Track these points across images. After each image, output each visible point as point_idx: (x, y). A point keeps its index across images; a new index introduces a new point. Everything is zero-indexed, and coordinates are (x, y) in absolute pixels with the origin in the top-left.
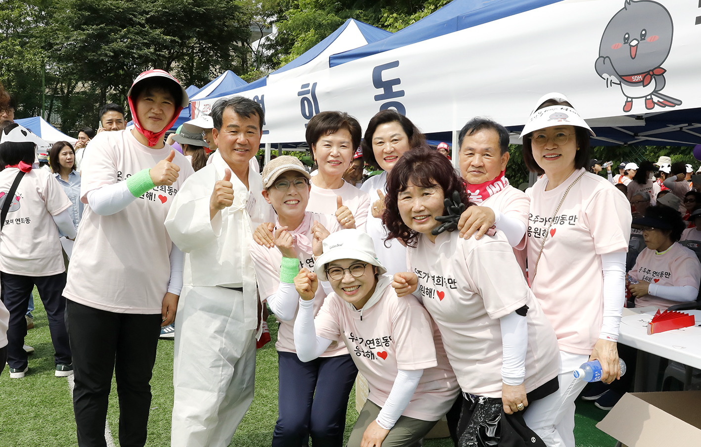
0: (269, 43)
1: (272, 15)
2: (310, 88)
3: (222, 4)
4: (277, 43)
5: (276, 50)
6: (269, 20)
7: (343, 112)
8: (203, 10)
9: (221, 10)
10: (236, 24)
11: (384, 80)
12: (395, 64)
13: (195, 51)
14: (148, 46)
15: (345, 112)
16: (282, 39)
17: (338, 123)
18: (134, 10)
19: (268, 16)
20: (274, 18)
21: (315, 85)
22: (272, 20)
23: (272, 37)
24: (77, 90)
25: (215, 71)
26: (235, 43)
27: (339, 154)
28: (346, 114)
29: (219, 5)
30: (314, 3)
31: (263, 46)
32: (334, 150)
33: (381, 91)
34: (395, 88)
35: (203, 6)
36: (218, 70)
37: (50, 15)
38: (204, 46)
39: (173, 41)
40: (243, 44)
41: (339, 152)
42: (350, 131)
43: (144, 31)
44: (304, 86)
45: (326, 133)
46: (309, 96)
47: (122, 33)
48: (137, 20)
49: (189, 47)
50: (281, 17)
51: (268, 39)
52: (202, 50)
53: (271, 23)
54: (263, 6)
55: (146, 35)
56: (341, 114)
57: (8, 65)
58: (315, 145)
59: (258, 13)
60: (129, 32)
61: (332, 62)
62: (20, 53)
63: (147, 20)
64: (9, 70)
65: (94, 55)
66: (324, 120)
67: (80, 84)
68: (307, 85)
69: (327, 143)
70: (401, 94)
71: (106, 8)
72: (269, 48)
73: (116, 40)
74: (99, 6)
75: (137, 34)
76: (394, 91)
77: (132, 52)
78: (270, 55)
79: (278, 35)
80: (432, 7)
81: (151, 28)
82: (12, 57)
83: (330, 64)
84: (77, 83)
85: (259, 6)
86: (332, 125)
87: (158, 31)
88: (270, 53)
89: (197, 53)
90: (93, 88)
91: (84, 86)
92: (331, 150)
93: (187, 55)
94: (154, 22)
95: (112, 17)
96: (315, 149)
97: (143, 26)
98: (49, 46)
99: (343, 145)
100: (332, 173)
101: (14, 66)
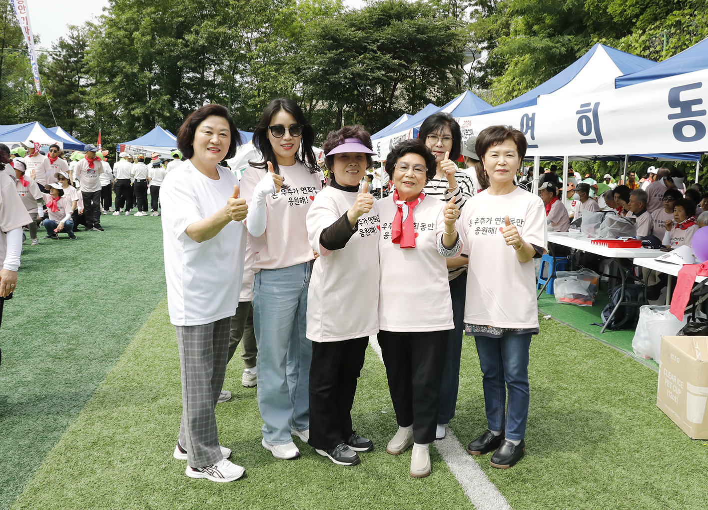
0: (480, 66)
1: (483, 41)
2: (592, 107)
3: (441, 32)
4: (487, 66)
5: (486, 73)
6: (481, 46)
7: (508, 125)
8: (425, 36)
9: (441, 38)
10: (452, 51)
11: (681, 100)
12: (698, 85)
13: (417, 74)
14: (379, 69)
15: (510, 125)
16: (493, 62)
17: (503, 134)
18: (367, 38)
19: (479, 43)
20: (485, 44)
21: (597, 104)
22: (483, 46)
23: (483, 61)
24: (318, 107)
25: (434, 91)
26: (451, 66)
27: (505, 163)
28: (511, 127)
29: (439, 33)
30: (524, 31)
31: (475, 69)
32: (501, 160)
33: (678, 110)
34: (695, 108)
35: (424, 34)
36: (436, 90)
37: (299, 46)
38: (425, 69)
39: (400, 65)
40: (457, 67)
41: (505, 161)
42: (515, 142)
43: (376, 56)
44: (582, 106)
45: (493, 145)
46: (590, 115)
47: (359, 59)
48: (370, 47)
49: (412, 70)
50: (492, 43)
51: (479, 63)
52: (423, 72)
53: (483, 48)
54: (475, 34)
55: (377, 60)
56: (506, 127)
57: (265, 87)
58: (484, 157)
59: (471, 40)
60: (365, 58)
61: (618, 83)
62: (275, 78)
63: (379, 48)
64: (265, 92)
65: (335, 78)
66: (491, 133)
67: (320, 102)
68: (589, 104)
69: (494, 154)
70: (703, 113)
71: (345, 38)
72: (480, 70)
73: (354, 64)
74: (339, 36)
75: (371, 59)
76: (692, 111)
77: (366, 75)
78: (481, 76)
79: (489, 59)
80: (641, 32)
81: (383, 54)
82: (268, 81)
83: (615, 85)
84: (317, 102)
85: (472, 34)
86: (498, 137)
87: (388, 56)
88: (481, 74)
89: (419, 75)
90: (331, 106)
91: (323, 104)
92: (498, 160)
93: (410, 77)
94: (383, 48)
95: (350, 45)
96: (485, 161)
97: (375, 52)
98: (299, 70)
99: (509, 154)
100: (501, 180)
101: (269, 88)
